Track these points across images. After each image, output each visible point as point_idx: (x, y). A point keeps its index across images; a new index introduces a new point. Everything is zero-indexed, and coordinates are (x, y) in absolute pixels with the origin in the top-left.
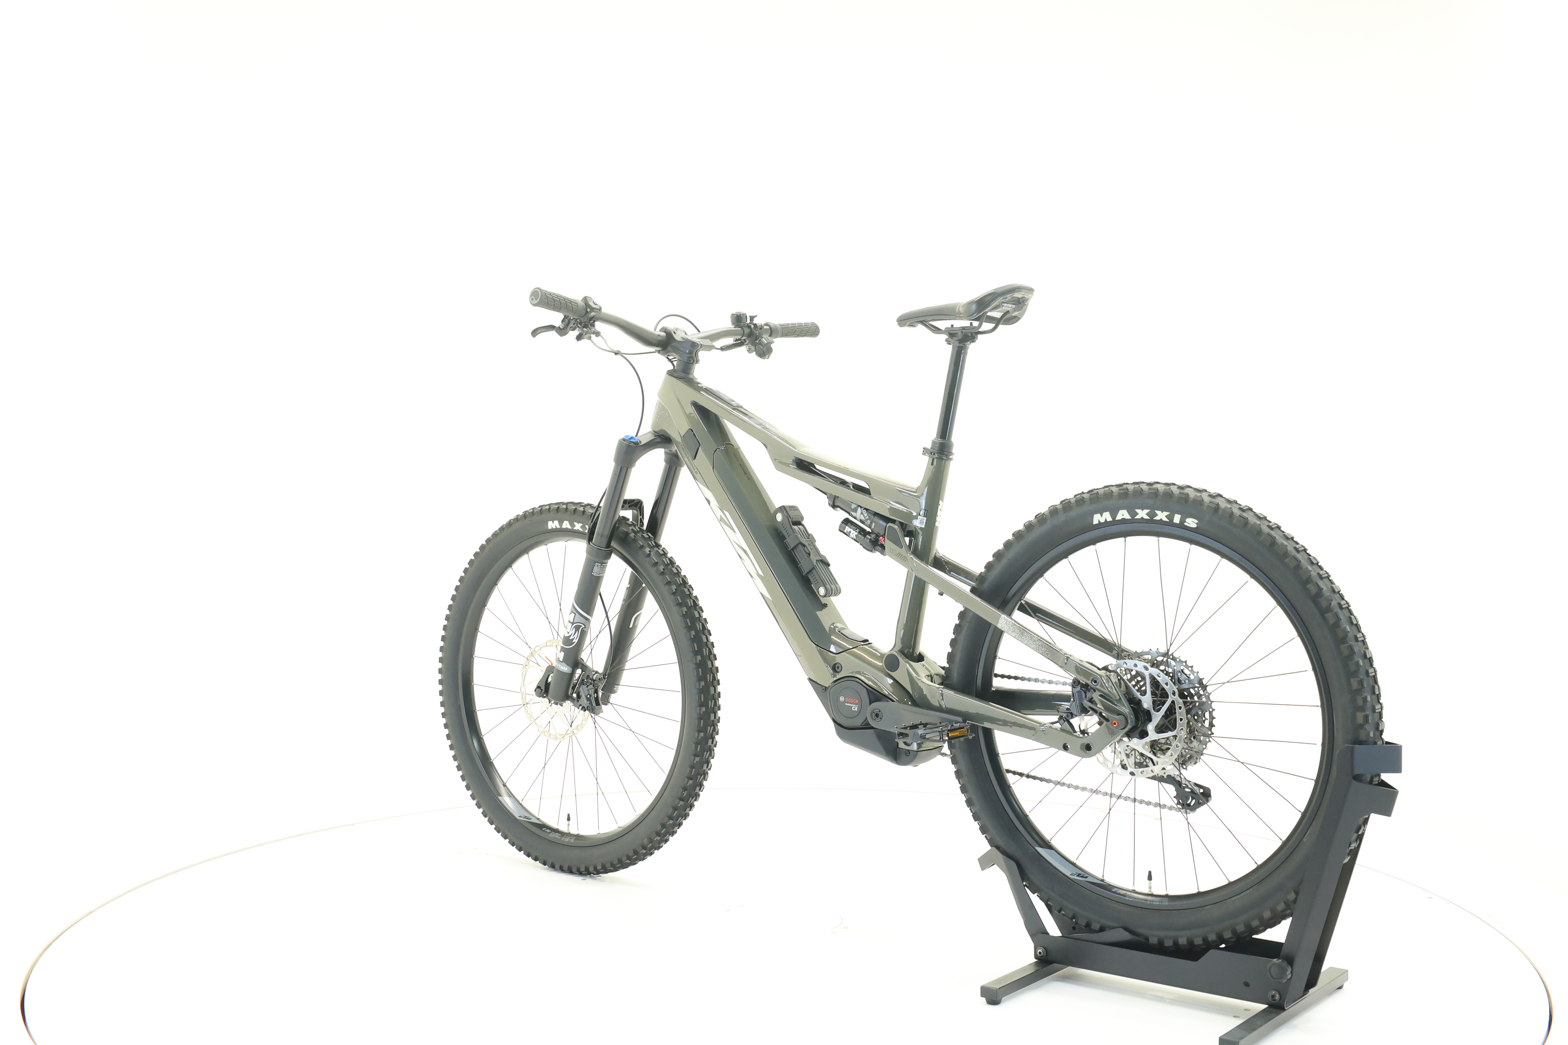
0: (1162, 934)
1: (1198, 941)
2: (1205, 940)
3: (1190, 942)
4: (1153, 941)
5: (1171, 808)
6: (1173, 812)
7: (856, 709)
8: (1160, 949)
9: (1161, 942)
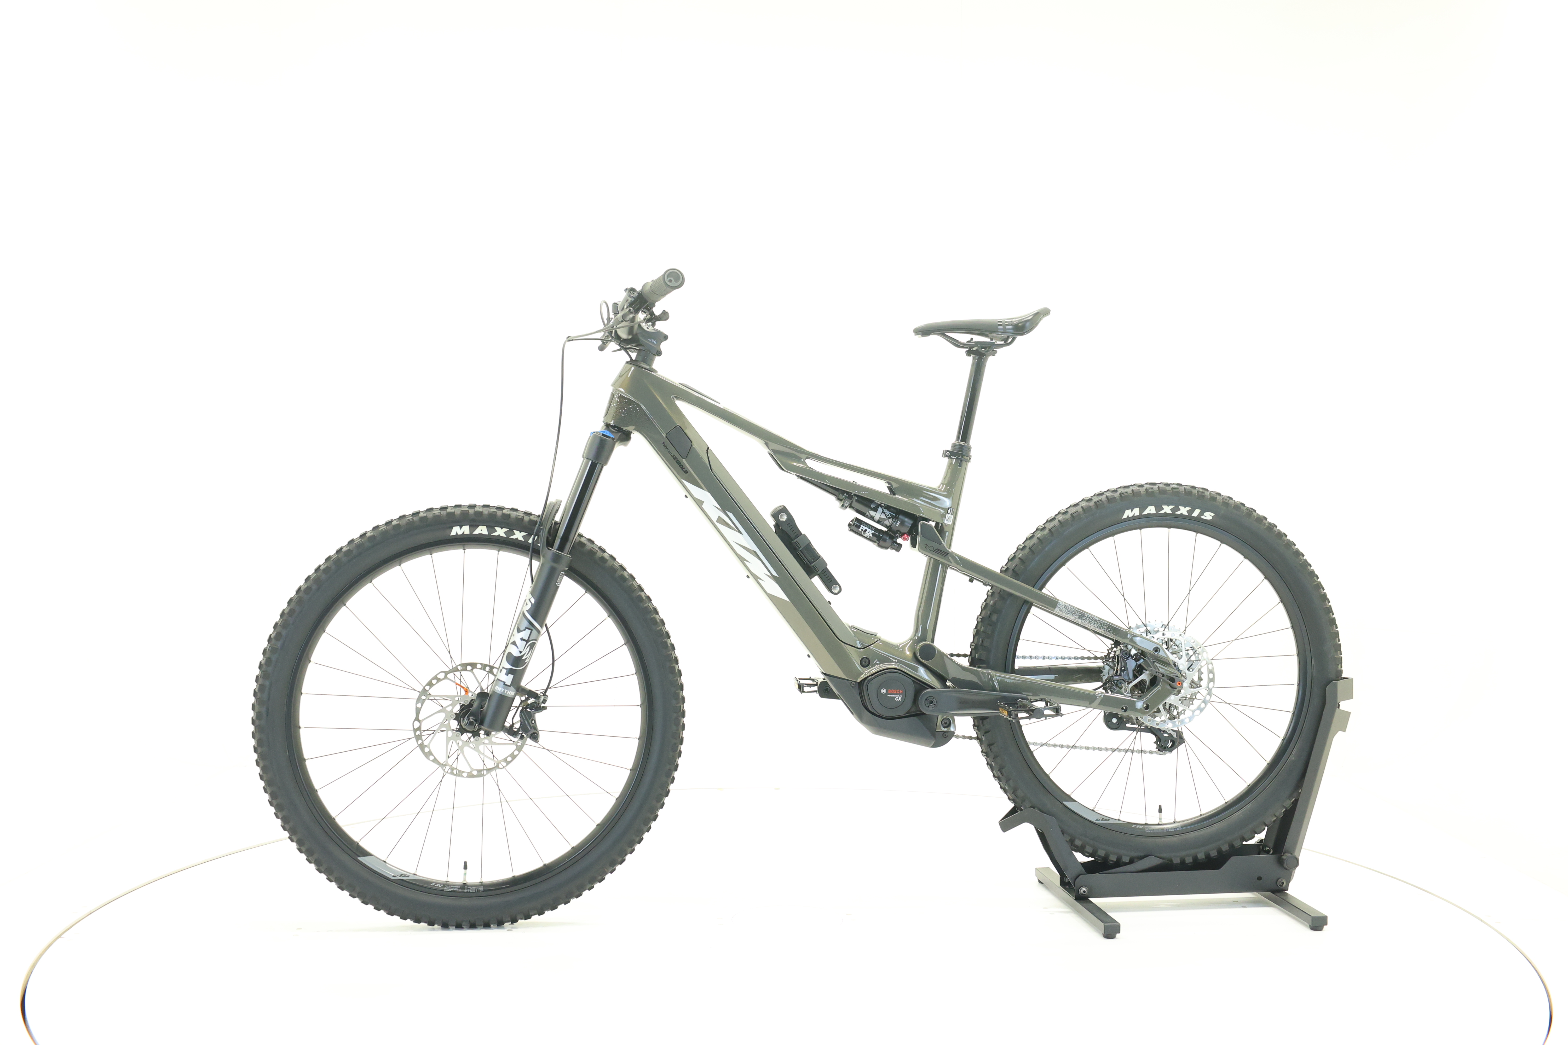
0: (1183, 854)
1: (1214, 854)
2: (1220, 851)
3: (1208, 856)
4: (1177, 861)
5: (1151, 752)
6: (1155, 755)
7: (900, 699)
8: (1183, 866)
9: (1183, 862)
